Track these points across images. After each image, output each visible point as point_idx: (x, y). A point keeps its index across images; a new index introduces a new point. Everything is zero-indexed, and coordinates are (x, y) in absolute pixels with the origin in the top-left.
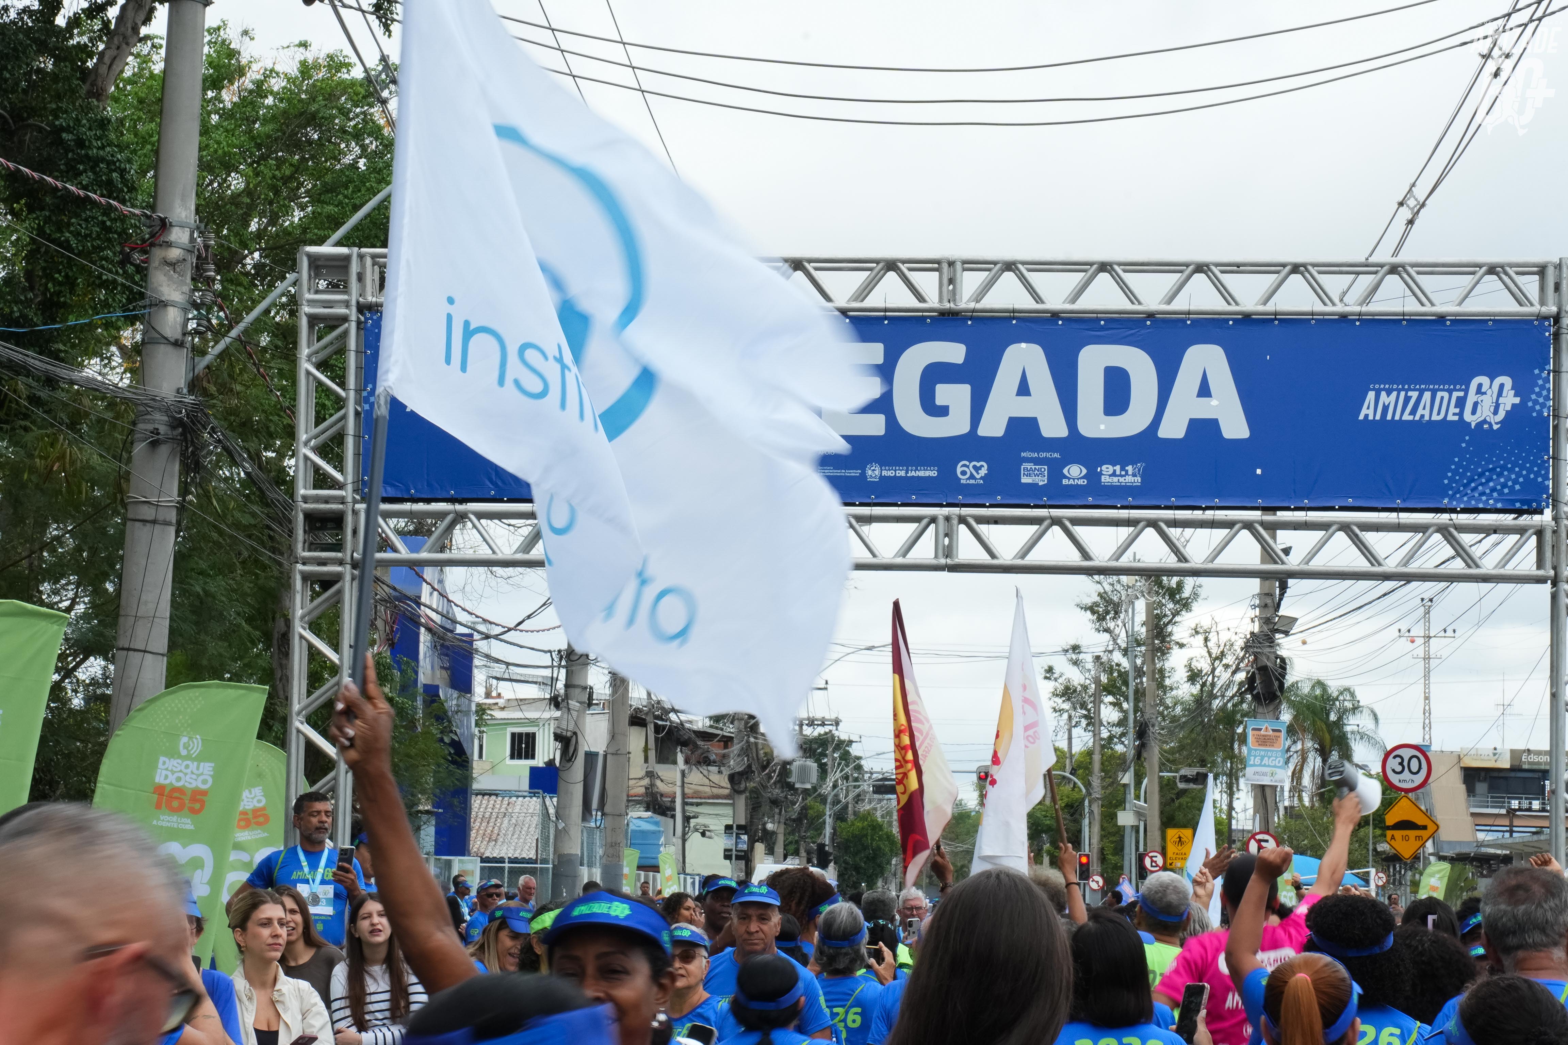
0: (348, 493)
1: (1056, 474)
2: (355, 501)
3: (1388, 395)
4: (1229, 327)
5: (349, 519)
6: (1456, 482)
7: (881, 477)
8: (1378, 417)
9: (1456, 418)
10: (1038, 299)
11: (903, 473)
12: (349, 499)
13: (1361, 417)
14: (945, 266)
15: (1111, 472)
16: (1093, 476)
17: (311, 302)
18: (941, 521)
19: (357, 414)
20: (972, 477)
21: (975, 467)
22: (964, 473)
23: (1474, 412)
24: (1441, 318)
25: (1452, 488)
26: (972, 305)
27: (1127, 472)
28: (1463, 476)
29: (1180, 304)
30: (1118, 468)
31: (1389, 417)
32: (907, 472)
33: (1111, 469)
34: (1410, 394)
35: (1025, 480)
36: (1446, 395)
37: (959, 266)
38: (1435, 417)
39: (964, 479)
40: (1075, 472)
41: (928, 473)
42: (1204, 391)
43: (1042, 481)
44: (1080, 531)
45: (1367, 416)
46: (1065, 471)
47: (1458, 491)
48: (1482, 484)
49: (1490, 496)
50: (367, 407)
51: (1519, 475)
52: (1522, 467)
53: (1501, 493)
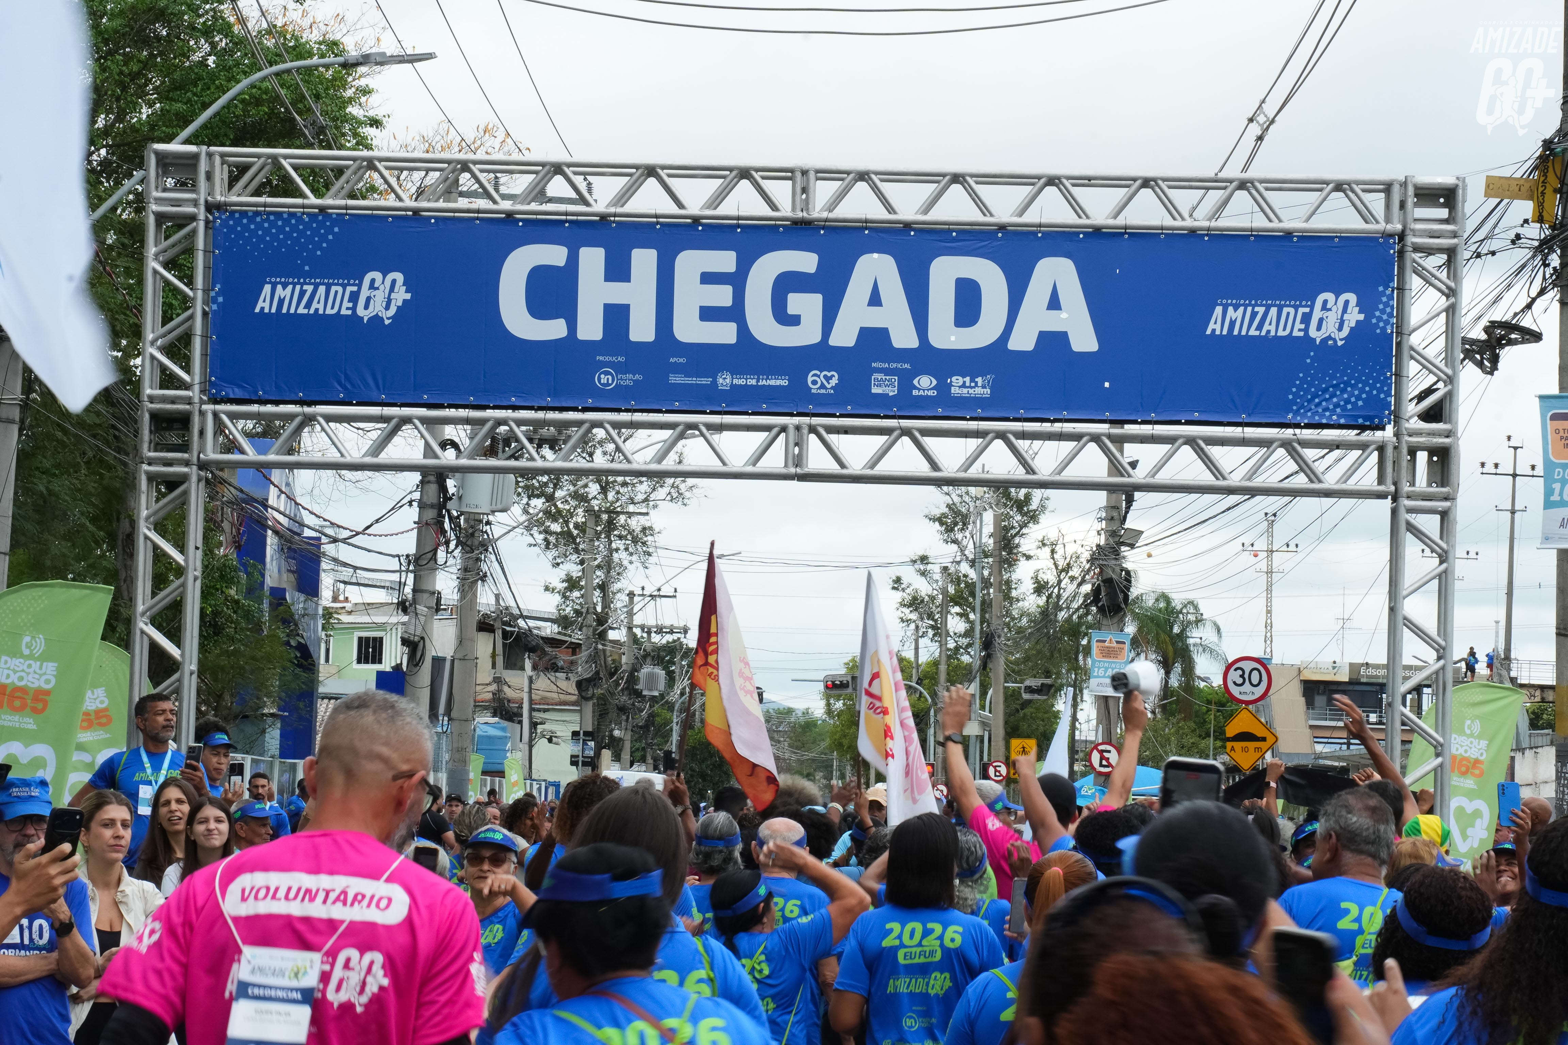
0: (195, 393)
1: (906, 385)
2: (202, 402)
3: (1235, 310)
4: (1081, 240)
5: (196, 420)
6: (1300, 397)
7: (733, 386)
8: (1225, 332)
9: (1302, 334)
10: (890, 209)
11: (754, 382)
12: (196, 400)
13: (1208, 332)
14: (798, 175)
15: (961, 383)
16: (943, 387)
17: (159, 201)
18: (791, 430)
19: (205, 314)
20: (823, 386)
21: (825, 377)
22: (814, 382)
23: (1319, 328)
24: (1288, 235)
25: (1296, 404)
26: (825, 215)
27: (976, 383)
28: (1307, 391)
29: (1031, 217)
30: (967, 379)
31: (1236, 332)
32: (758, 381)
33: (961, 380)
35: (875, 390)
36: (1292, 311)
37: (812, 175)
38: (1281, 333)
39: (814, 389)
40: (925, 383)
41: (779, 382)
42: (1054, 303)
43: (892, 391)
44: (929, 442)
45: (1214, 330)
46: (915, 382)
47: (1302, 407)
48: (1326, 400)
49: (1333, 412)
50: (215, 307)
51: (1362, 391)
52: (1365, 384)
53: (1344, 409)
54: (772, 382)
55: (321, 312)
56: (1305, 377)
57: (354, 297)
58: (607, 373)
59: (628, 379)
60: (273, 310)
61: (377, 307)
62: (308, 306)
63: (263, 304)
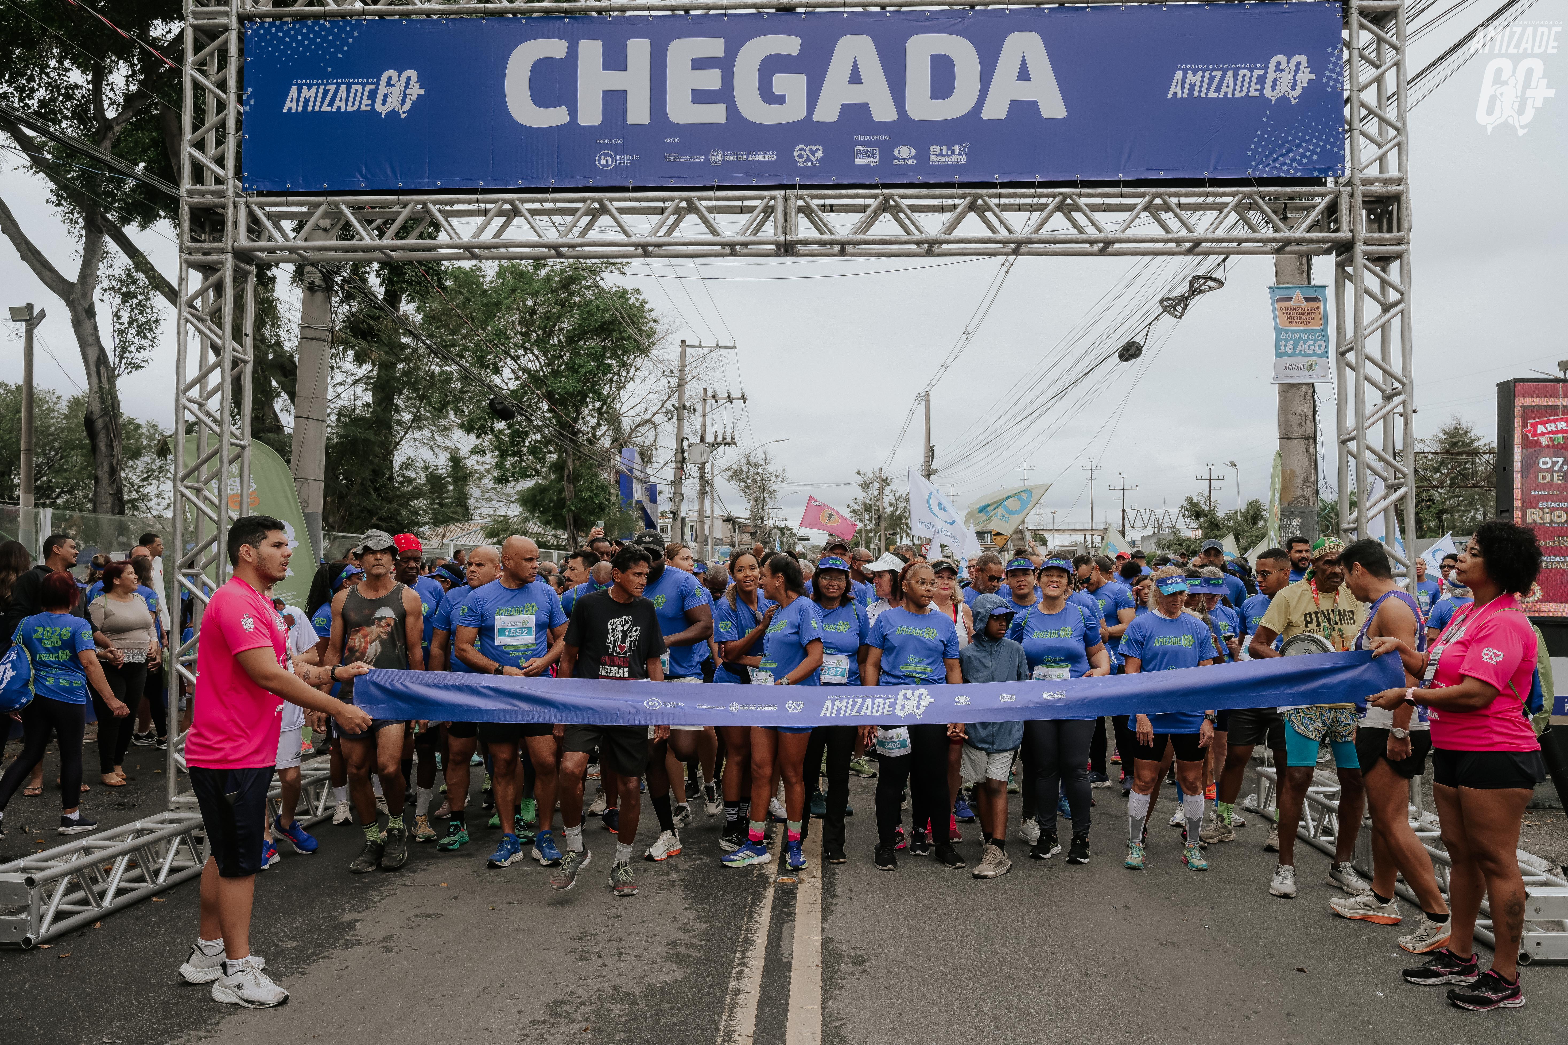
0: (229, 187)
2: (237, 195)
4: (1046, 16)
6: (1259, 153)
7: (723, 162)
11: (744, 158)
12: (230, 192)
13: (1170, 96)
15: (938, 152)
17: (195, 14)
18: (780, 201)
19: (238, 115)
20: (808, 160)
21: (811, 150)
22: (801, 156)
24: (1241, 3)
25: (1255, 160)
27: (953, 151)
28: (1265, 147)
30: (944, 148)
31: (1196, 95)
32: (748, 157)
35: (858, 161)
39: (801, 162)
40: (905, 153)
41: (766, 157)
43: (874, 162)
46: (896, 152)
47: (1261, 162)
48: (1282, 155)
49: (1290, 166)
50: (247, 109)
51: (1316, 145)
52: (1319, 139)
53: (1300, 163)
54: (761, 158)
55: (343, 109)
56: (1263, 133)
57: (373, 95)
58: (606, 155)
59: (626, 160)
60: (300, 110)
61: (394, 103)
62: (331, 104)
63: (291, 104)
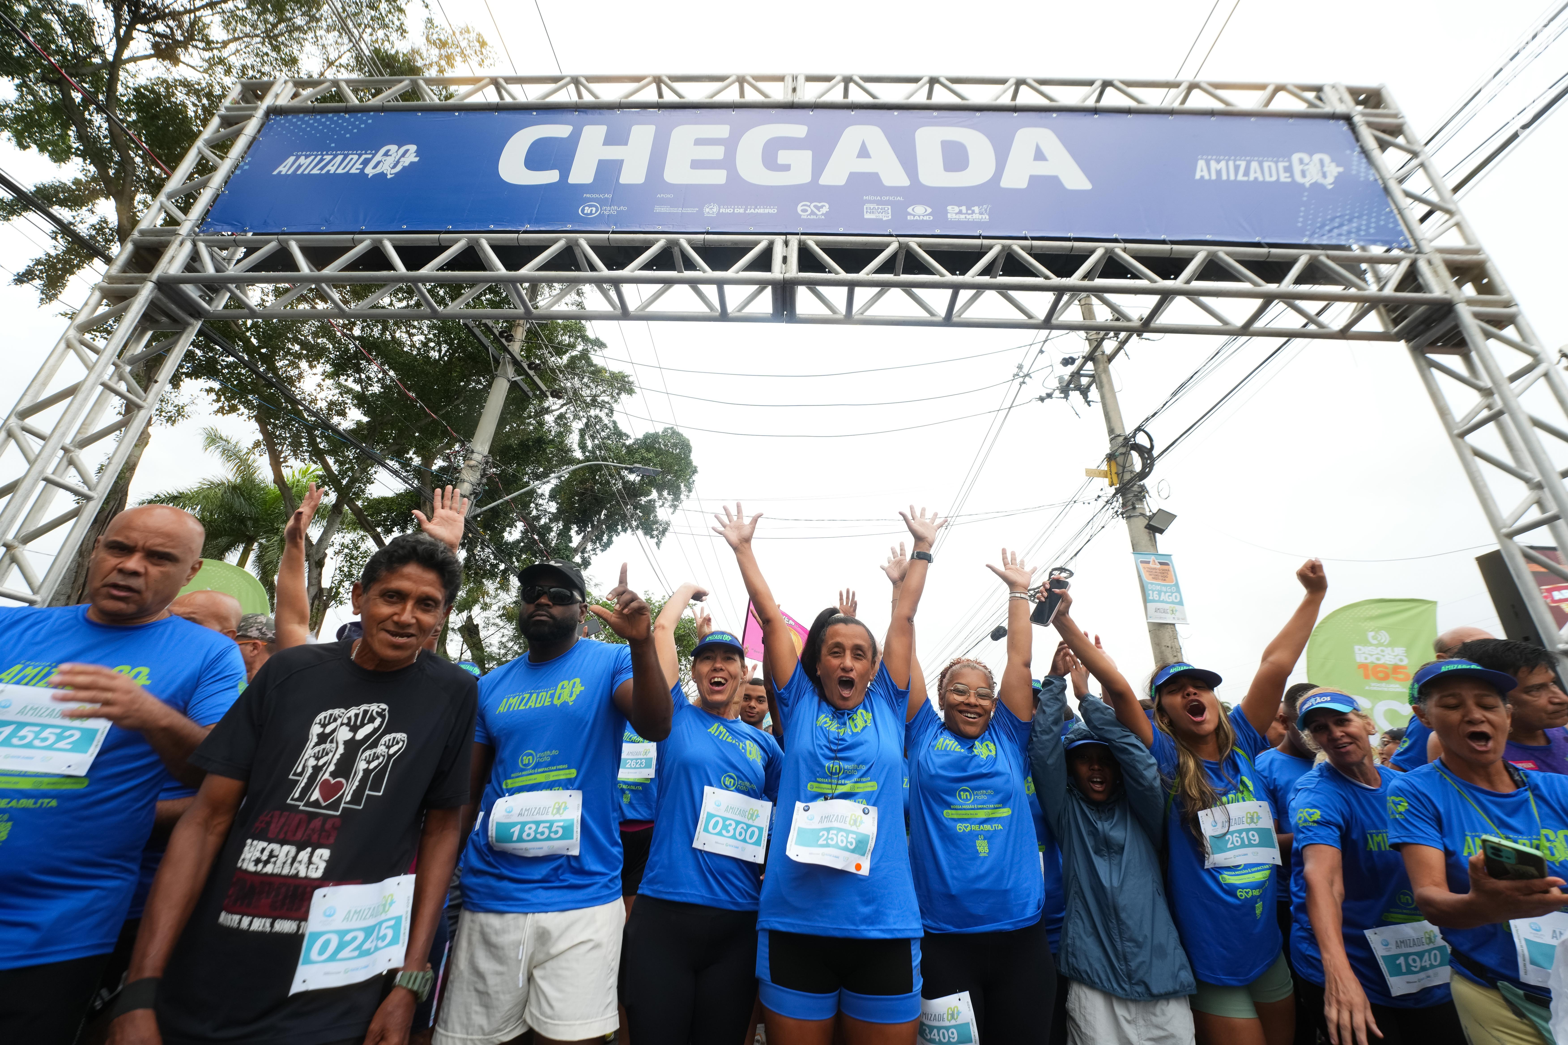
0: (182, 228)
1: (900, 212)
2: (189, 234)
3: (1218, 163)
5: (174, 247)
6: (1309, 225)
7: (719, 212)
8: (1214, 177)
10: (875, 97)
11: (741, 211)
12: (183, 233)
13: (1197, 178)
14: (788, 79)
15: (957, 211)
16: (939, 214)
18: (779, 244)
20: (813, 213)
21: (815, 206)
22: (804, 211)
23: (1304, 176)
25: (1308, 230)
26: (813, 100)
27: (973, 212)
30: (964, 209)
31: (1224, 177)
32: (746, 209)
33: (957, 209)
34: (1238, 163)
35: (868, 216)
36: (1272, 164)
37: (801, 78)
38: (1268, 179)
39: (804, 216)
40: (920, 211)
41: (767, 211)
42: (1040, 157)
43: (885, 217)
45: (1202, 176)
46: (910, 210)
47: (1315, 232)
54: (761, 211)
55: (332, 172)
56: (1307, 210)
57: (366, 162)
58: (591, 206)
59: (611, 210)
60: (290, 172)
61: (385, 168)
62: (322, 169)
63: (282, 169)
